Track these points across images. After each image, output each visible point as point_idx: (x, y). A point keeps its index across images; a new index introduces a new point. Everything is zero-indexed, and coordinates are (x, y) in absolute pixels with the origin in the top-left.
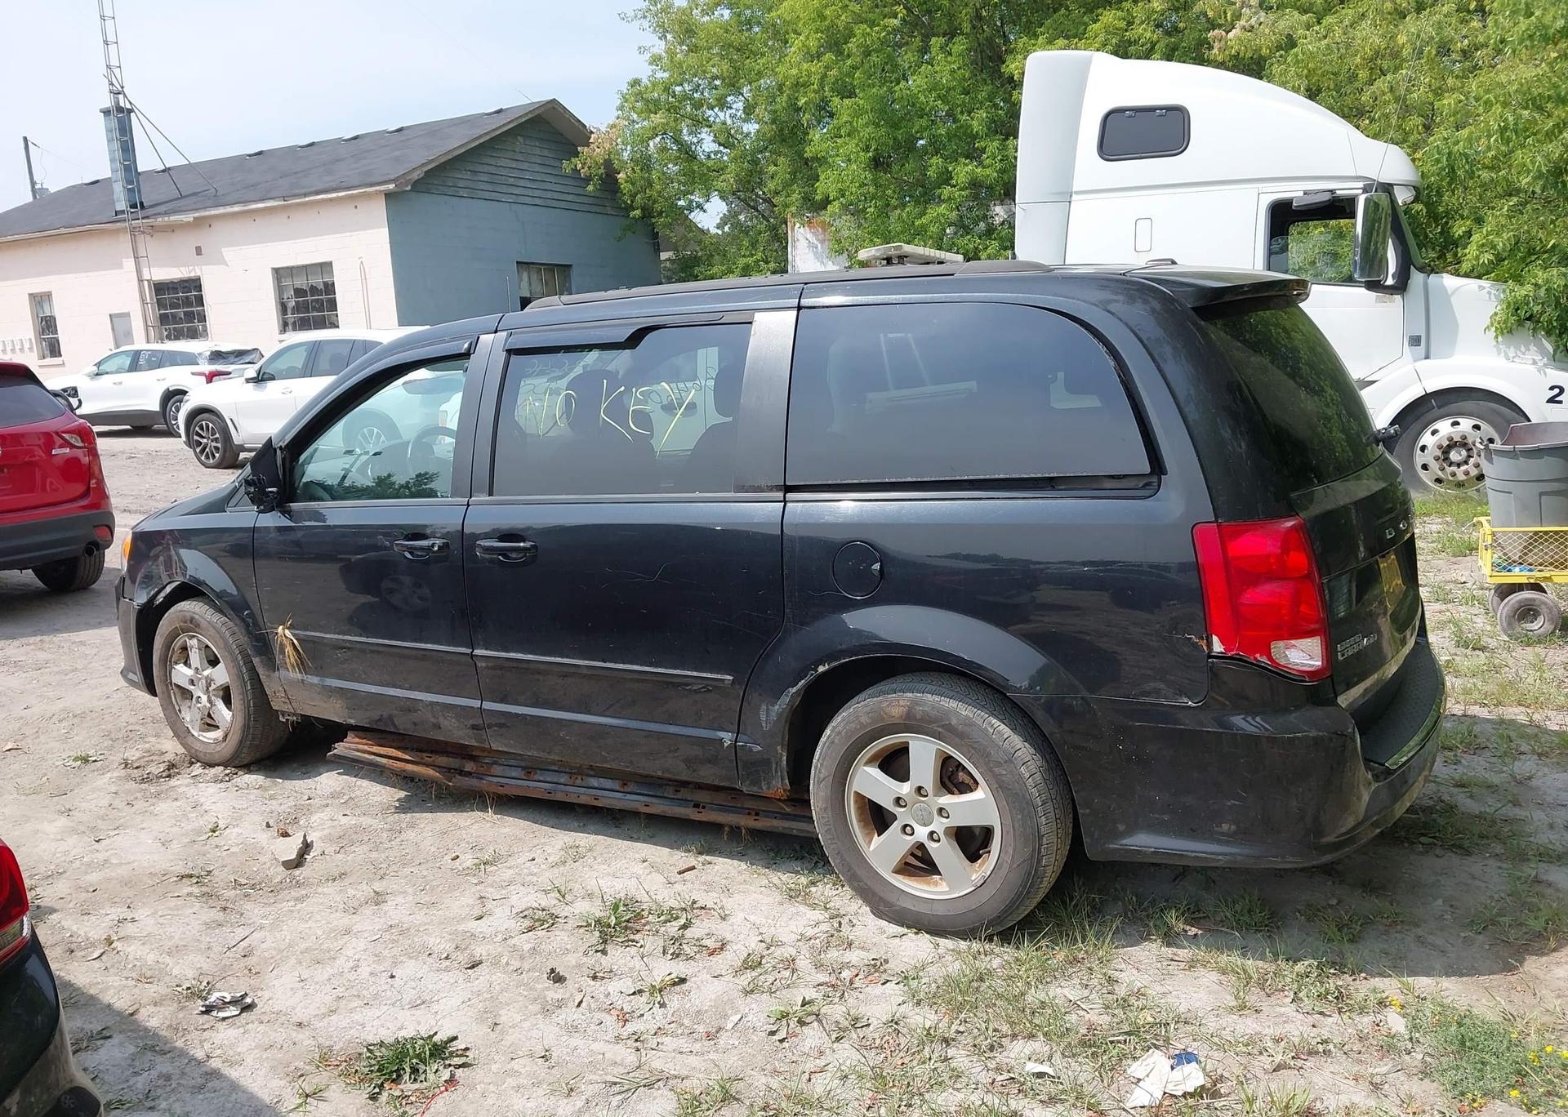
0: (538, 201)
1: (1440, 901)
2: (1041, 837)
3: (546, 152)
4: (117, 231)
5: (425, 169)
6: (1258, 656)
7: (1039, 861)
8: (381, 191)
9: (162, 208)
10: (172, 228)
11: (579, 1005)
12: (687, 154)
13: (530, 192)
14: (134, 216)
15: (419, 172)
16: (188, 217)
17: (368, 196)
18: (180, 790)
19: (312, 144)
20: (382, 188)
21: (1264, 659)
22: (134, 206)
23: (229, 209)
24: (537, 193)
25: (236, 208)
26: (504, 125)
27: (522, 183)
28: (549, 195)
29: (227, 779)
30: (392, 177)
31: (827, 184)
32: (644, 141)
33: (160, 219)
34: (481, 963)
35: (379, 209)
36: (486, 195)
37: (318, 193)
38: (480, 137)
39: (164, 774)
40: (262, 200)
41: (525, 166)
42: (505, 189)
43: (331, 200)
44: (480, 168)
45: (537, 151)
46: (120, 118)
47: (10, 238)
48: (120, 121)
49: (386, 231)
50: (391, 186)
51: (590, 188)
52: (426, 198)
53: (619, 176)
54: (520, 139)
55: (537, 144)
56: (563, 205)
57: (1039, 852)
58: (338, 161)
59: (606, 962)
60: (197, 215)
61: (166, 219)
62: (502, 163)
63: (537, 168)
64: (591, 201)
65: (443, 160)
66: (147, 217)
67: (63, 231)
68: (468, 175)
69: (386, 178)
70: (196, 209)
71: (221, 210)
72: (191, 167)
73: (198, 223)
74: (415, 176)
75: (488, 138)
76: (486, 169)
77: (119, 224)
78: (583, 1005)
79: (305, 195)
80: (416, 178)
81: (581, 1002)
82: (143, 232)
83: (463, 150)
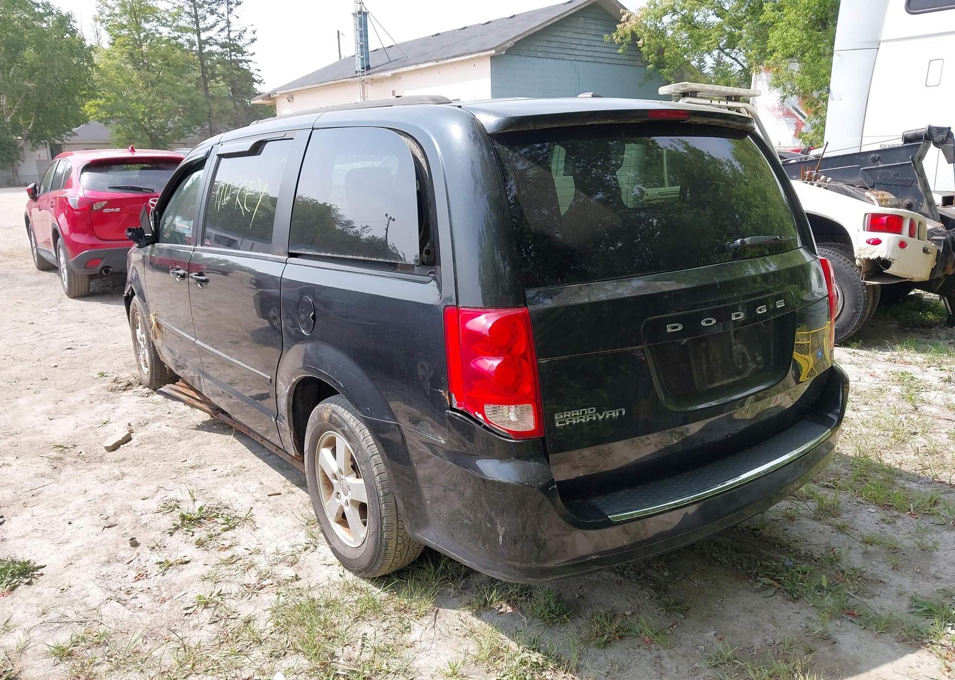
0: (590, 59)
2: (382, 519)
3: (599, 27)
4: (356, 82)
5: (515, 40)
6: (476, 413)
7: (382, 535)
8: (488, 55)
9: (378, 69)
10: (382, 80)
11: (128, 563)
12: (688, 22)
13: (585, 53)
14: (363, 74)
15: (511, 42)
16: (388, 74)
17: (481, 58)
18: (122, 398)
19: (465, 28)
20: (488, 53)
21: (480, 416)
22: (362, 68)
23: (409, 68)
24: (590, 54)
25: (413, 68)
26: (569, 10)
27: (580, 47)
28: (598, 55)
29: (147, 395)
30: (494, 46)
31: (774, 41)
32: (659, 18)
33: (375, 75)
34: (116, 525)
35: (486, 66)
36: (556, 56)
37: (454, 57)
38: (553, 19)
39: (122, 388)
40: (425, 62)
41: (584, 36)
42: (569, 52)
43: (462, 61)
44: (553, 39)
45: (593, 27)
46: (362, 17)
47: (306, 87)
48: (360, 19)
49: (490, 79)
50: (493, 52)
51: (620, 51)
52: (517, 58)
53: (639, 43)
54: (582, 19)
55: (593, 22)
56: (607, 61)
57: (382, 529)
58: (473, 37)
59: (168, 539)
60: (393, 72)
61: (378, 75)
62: (569, 35)
63: (591, 38)
64: (626, 57)
65: (528, 34)
66: (370, 74)
67: (331, 82)
68: (545, 44)
69: (491, 47)
70: (393, 69)
71: (405, 69)
72: (398, 46)
73: (394, 76)
74: (508, 45)
75: (558, 19)
76: (557, 39)
77: (356, 78)
78: (131, 564)
79: (447, 58)
80: (509, 46)
81: (131, 561)
82: (367, 83)
83: (541, 28)
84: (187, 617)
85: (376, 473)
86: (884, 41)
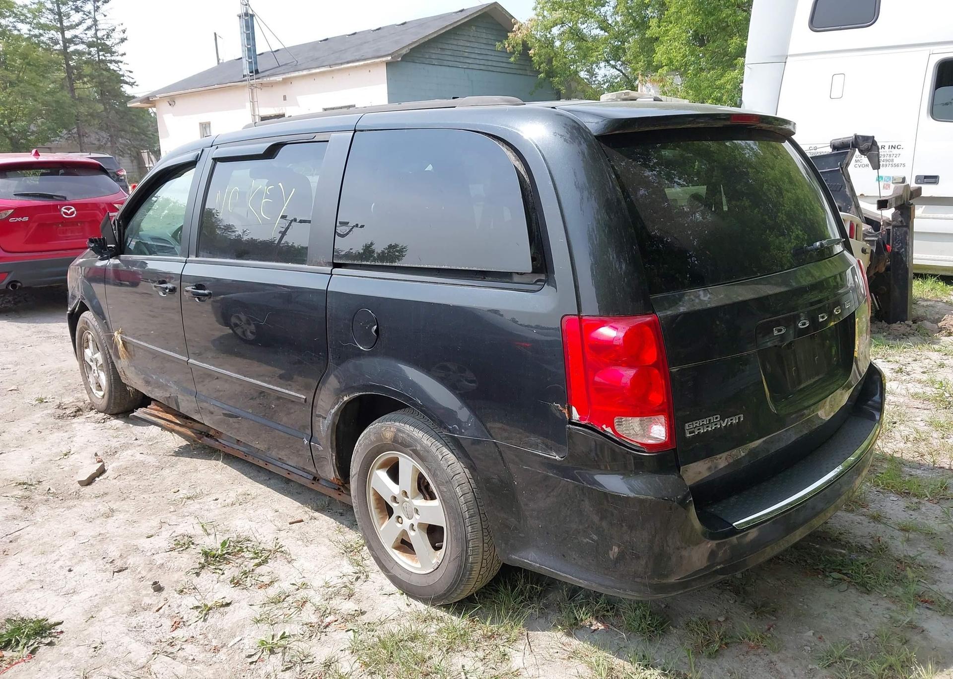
0: (482, 67)
1: (811, 633)
2: (467, 542)
3: (490, 37)
4: (244, 86)
5: (411, 47)
6: (604, 427)
7: (467, 559)
8: (384, 61)
9: (267, 73)
10: (272, 85)
11: (157, 611)
12: (577, 36)
13: (478, 61)
14: (252, 78)
15: (405, 50)
16: (279, 78)
17: (376, 64)
18: (74, 426)
19: (355, 34)
20: (384, 59)
21: (609, 430)
22: (252, 72)
23: (301, 73)
24: (482, 62)
25: (305, 72)
26: (462, 19)
27: (473, 56)
28: (490, 63)
29: (103, 421)
30: (390, 52)
31: (660, 55)
32: (548, 29)
33: (265, 80)
34: (126, 568)
35: (383, 72)
36: (450, 64)
37: (348, 62)
38: (446, 27)
39: (72, 415)
40: (318, 67)
41: (476, 45)
42: (462, 60)
43: (356, 67)
44: (446, 47)
45: (484, 36)
46: (248, 20)
47: (190, 91)
48: (247, 21)
49: (385, 86)
50: (389, 58)
51: (512, 59)
52: (411, 65)
53: (530, 52)
54: (474, 28)
55: (484, 31)
56: (499, 69)
57: (467, 552)
58: (365, 43)
59: (196, 580)
60: (284, 76)
61: (268, 79)
62: (461, 43)
63: (483, 46)
64: (516, 67)
65: (422, 42)
66: (259, 78)
67: (216, 86)
68: (439, 51)
69: (387, 53)
70: (284, 73)
71: (296, 74)
72: (286, 50)
73: (285, 81)
74: (404, 52)
75: (451, 27)
76: (450, 47)
77: (244, 82)
78: (161, 611)
79: (342, 64)
80: (405, 53)
81: (161, 608)
82: (256, 87)
83: (435, 35)
84: (253, 666)
85: (460, 494)
86: (790, 56)
